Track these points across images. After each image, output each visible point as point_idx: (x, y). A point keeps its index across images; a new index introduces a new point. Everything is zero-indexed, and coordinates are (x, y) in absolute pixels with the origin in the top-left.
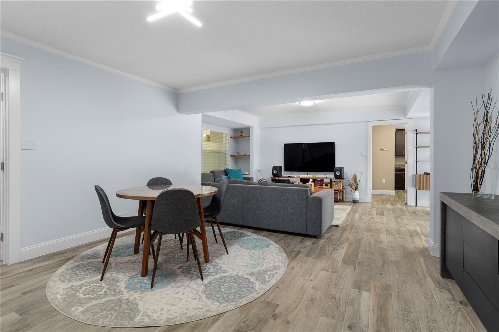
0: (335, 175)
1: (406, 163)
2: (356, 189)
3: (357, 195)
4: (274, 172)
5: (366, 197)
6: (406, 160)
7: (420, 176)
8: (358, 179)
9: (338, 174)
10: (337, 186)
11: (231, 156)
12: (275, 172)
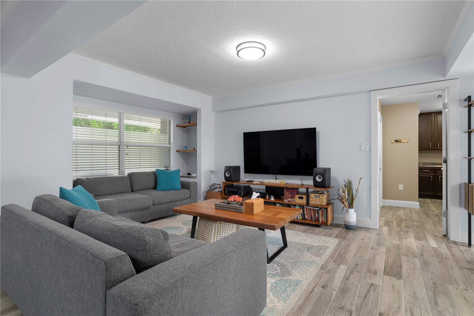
0: (315, 181)
1: (445, 162)
2: (351, 206)
3: (352, 217)
4: (226, 175)
5: (369, 220)
6: (444, 155)
8: (354, 187)
9: (319, 180)
10: (318, 199)
11: (177, 151)
12: (228, 174)
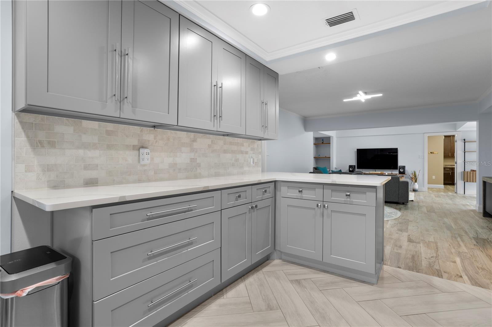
0: (399, 171)
1: (456, 163)
2: (416, 181)
3: (416, 186)
4: (350, 169)
5: (423, 188)
7: (468, 172)
8: (417, 174)
9: (402, 171)
11: (314, 157)
